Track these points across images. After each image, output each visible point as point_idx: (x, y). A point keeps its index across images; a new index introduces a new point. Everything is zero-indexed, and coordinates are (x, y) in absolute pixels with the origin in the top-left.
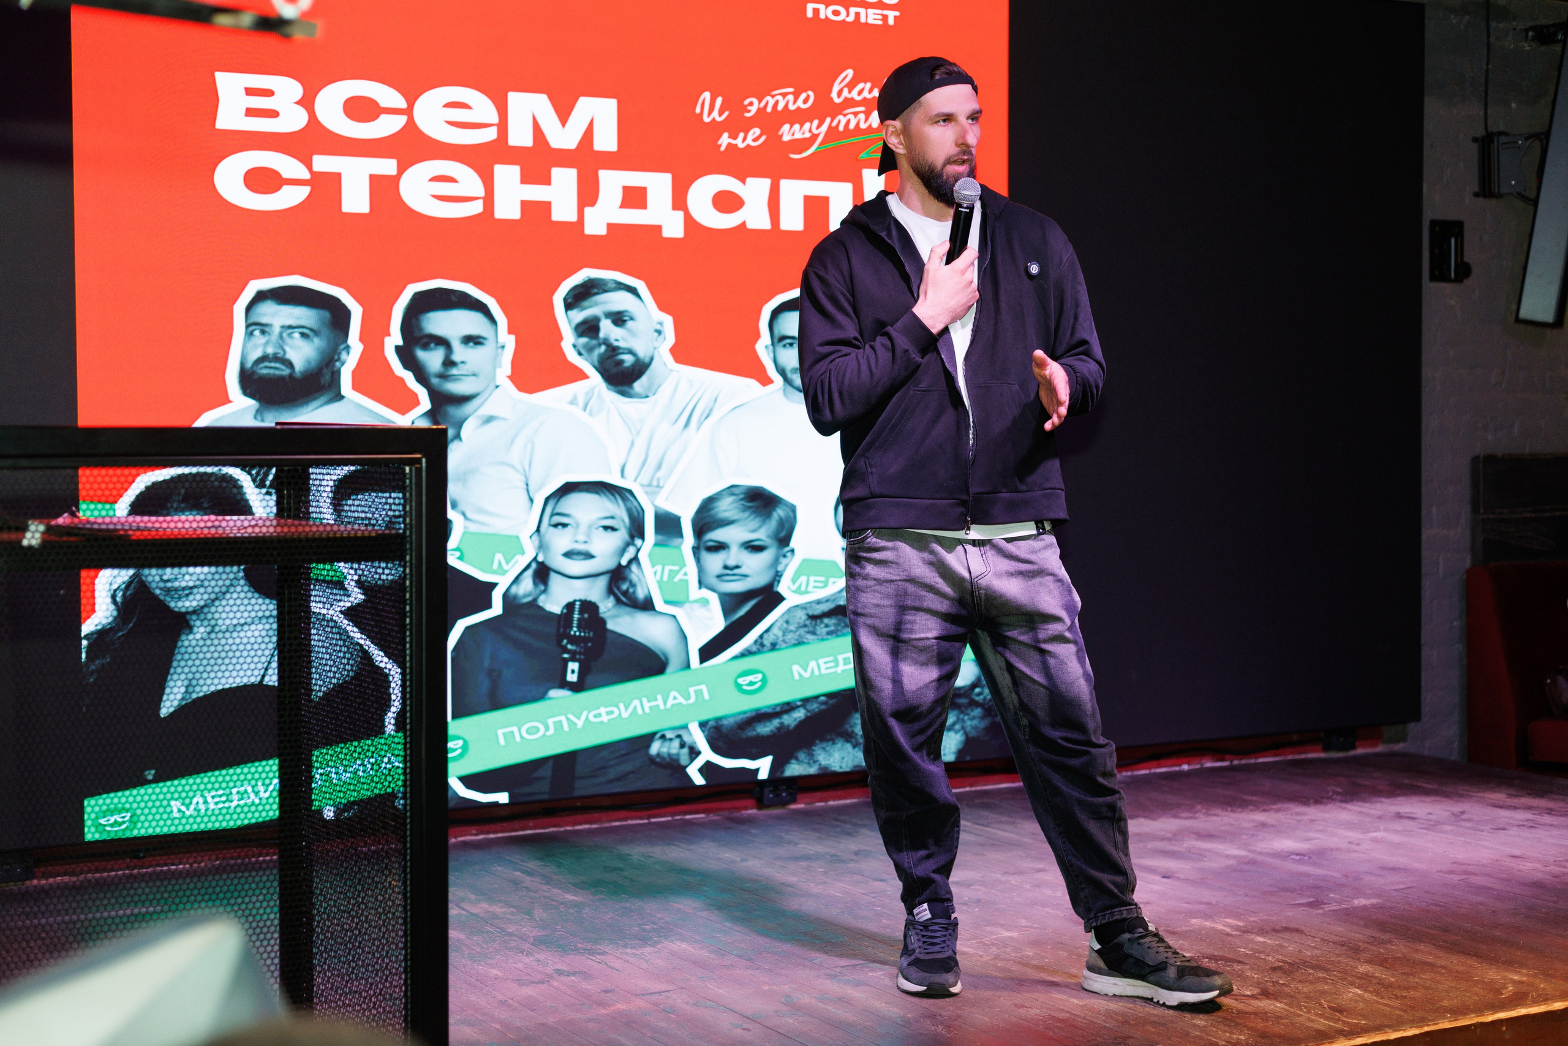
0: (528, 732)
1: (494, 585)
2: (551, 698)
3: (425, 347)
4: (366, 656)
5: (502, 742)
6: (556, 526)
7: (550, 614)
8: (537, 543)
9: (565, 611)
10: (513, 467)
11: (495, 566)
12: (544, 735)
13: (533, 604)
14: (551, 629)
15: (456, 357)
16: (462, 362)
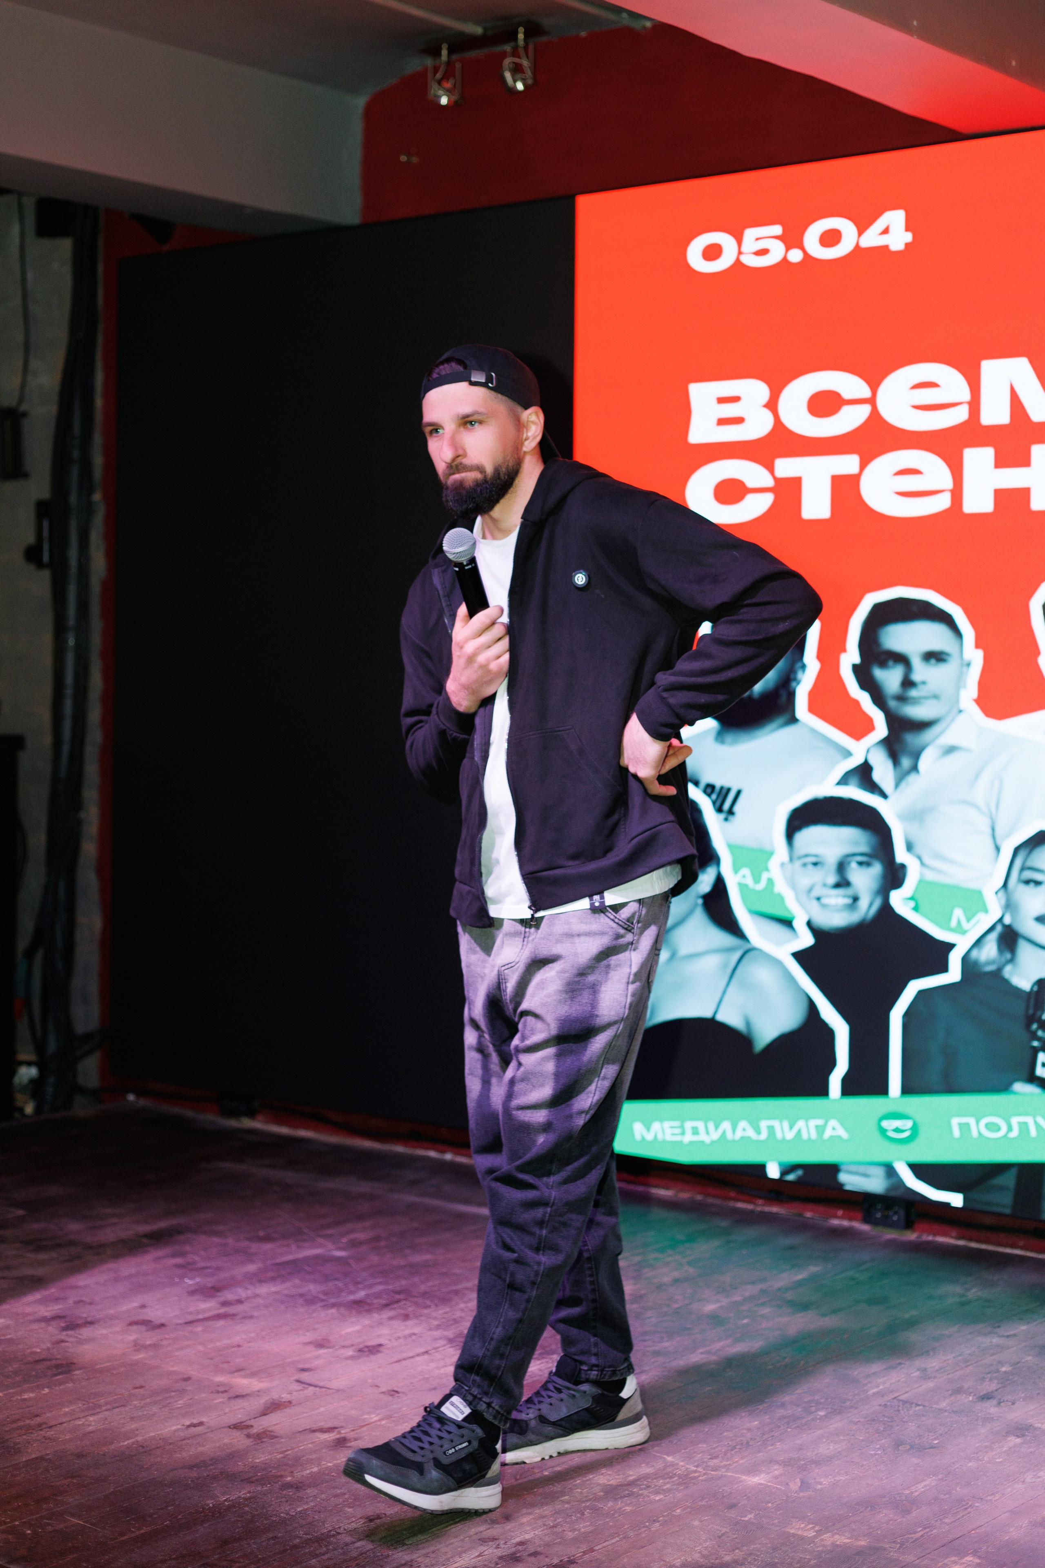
0: (987, 1126)
1: (951, 946)
2: (1015, 1093)
3: (883, 665)
4: (812, 1008)
5: (956, 1133)
6: (1027, 882)
7: (1017, 991)
8: (1003, 901)
9: (1036, 988)
10: (977, 807)
11: (954, 923)
12: (1006, 1135)
13: (997, 974)
14: (1019, 1009)
15: (916, 677)
16: (924, 683)
